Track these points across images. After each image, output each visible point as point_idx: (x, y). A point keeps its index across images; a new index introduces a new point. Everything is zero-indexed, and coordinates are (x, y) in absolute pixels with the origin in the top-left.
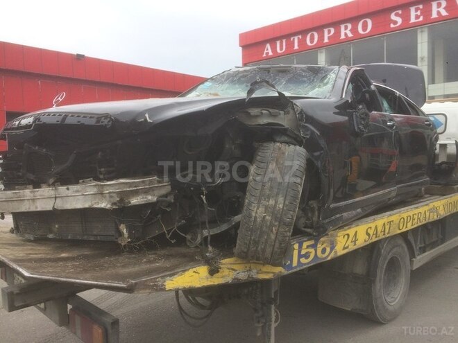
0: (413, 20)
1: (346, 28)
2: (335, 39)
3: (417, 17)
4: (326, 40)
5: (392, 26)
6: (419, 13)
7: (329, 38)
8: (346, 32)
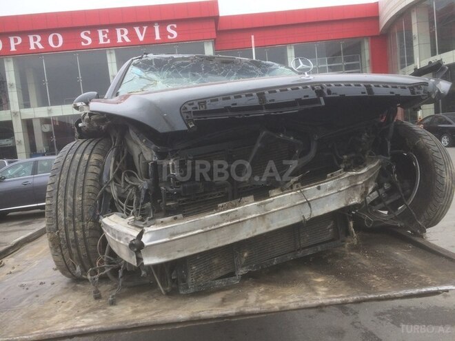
0: (102, 42)
1: (35, 39)
2: (24, 47)
3: (105, 40)
4: (13, 49)
5: (83, 44)
6: (106, 36)
7: (16, 46)
8: (35, 43)
